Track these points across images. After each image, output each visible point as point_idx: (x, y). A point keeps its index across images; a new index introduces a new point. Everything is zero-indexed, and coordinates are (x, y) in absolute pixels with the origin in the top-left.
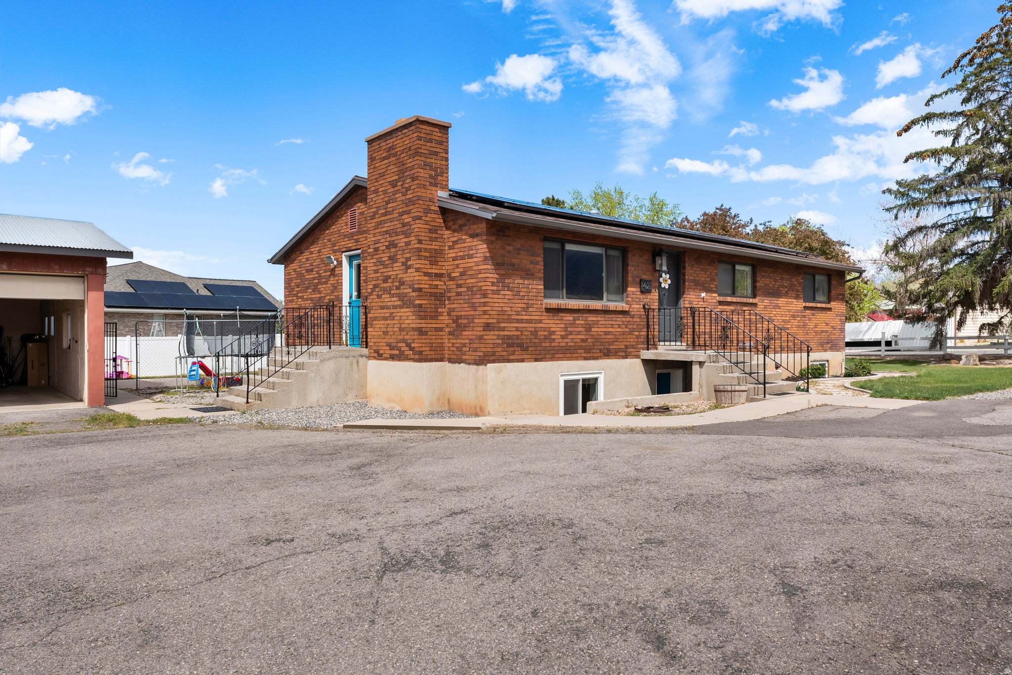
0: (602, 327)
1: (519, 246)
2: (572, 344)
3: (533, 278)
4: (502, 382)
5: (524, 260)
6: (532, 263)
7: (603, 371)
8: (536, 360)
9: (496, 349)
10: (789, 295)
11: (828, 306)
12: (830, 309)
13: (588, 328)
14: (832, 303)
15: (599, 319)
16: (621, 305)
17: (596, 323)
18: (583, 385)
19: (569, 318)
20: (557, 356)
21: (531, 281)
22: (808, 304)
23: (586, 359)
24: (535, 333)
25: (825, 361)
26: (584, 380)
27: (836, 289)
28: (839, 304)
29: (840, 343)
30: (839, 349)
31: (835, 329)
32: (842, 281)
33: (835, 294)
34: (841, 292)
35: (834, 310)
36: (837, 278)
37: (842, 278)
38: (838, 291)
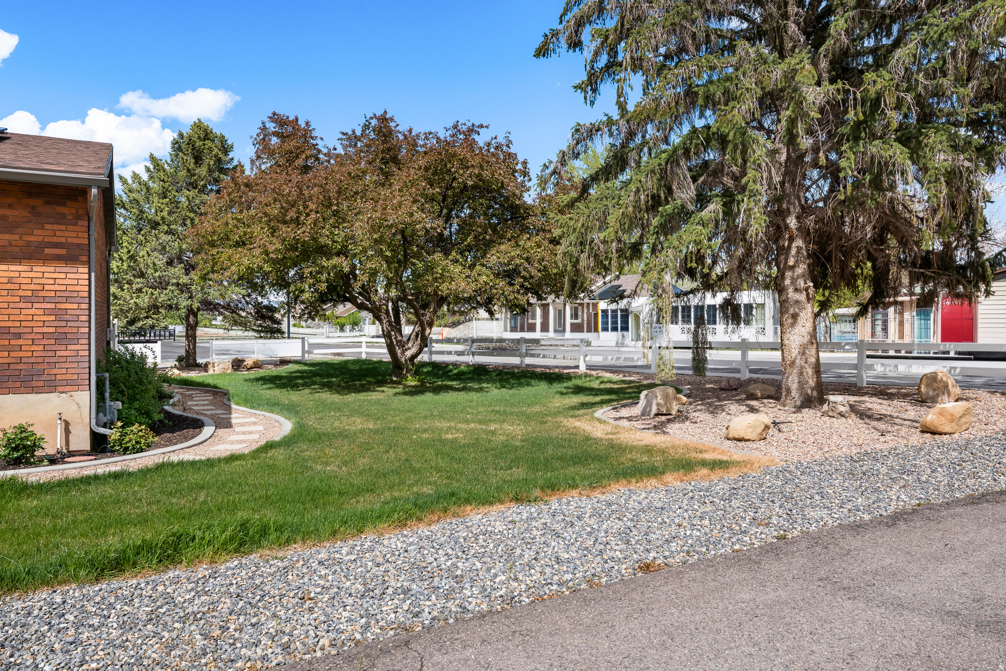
27: (20, 230)
28: (43, 269)
29: (55, 371)
30: (51, 386)
31: (18, 336)
32: (62, 210)
33: (14, 243)
34: (55, 239)
35: (9, 286)
36: (32, 202)
37: (64, 205)
38: (37, 236)
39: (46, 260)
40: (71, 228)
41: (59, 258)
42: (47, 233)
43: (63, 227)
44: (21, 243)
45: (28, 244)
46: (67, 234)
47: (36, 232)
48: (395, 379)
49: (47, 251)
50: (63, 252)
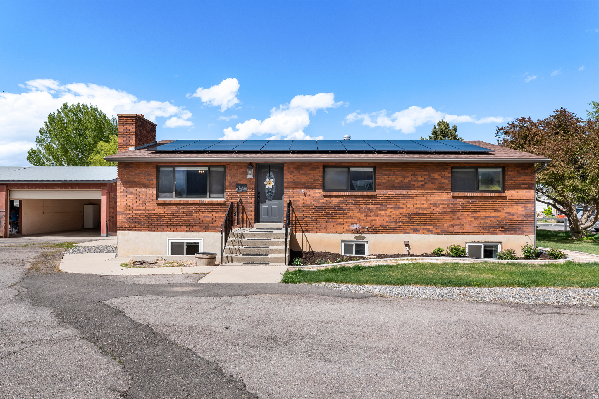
0: (201, 213)
1: (139, 172)
2: (177, 223)
3: (149, 188)
4: (126, 241)
5: (143, 179)
6: (148, 180)
7: (203, 239)
8: (149, 230)
9: (123, 224)
10: (425, 187)
11: (503, 194)
12: (504, 198)
13: (190, 214)
14: (506, 192)
15: (200, 209)
16: (221, 200)
17: (197, 211)
18: (187, 246)
19: (175, 208)
20: (165, 229)
21: (147, 190)
22: (456, 194)
23: (187, 231)
24: (149, 217)
25: (497, 242)
26: (187, 243)
27: (514, 179)
28: (521, 192)
29: (524, 228)
30: (523, 233)
31: (513, 215)
32: (527, 171)
33: (512, 184)
34: (524, 182)
35: (511, 198)
36: (518, 169)
37: (527, 169)
38: (519, 181)
39: (522, 189)
40: (529, 177)
41: (526, 188)
42: (522, 179)
43: (527, 177)
44: (515, 183)
45: (517, 183)
46: (528, 179)
47: (519, 179)
48: (575, 238)
49: (522, 186)
50: (527, 186)
